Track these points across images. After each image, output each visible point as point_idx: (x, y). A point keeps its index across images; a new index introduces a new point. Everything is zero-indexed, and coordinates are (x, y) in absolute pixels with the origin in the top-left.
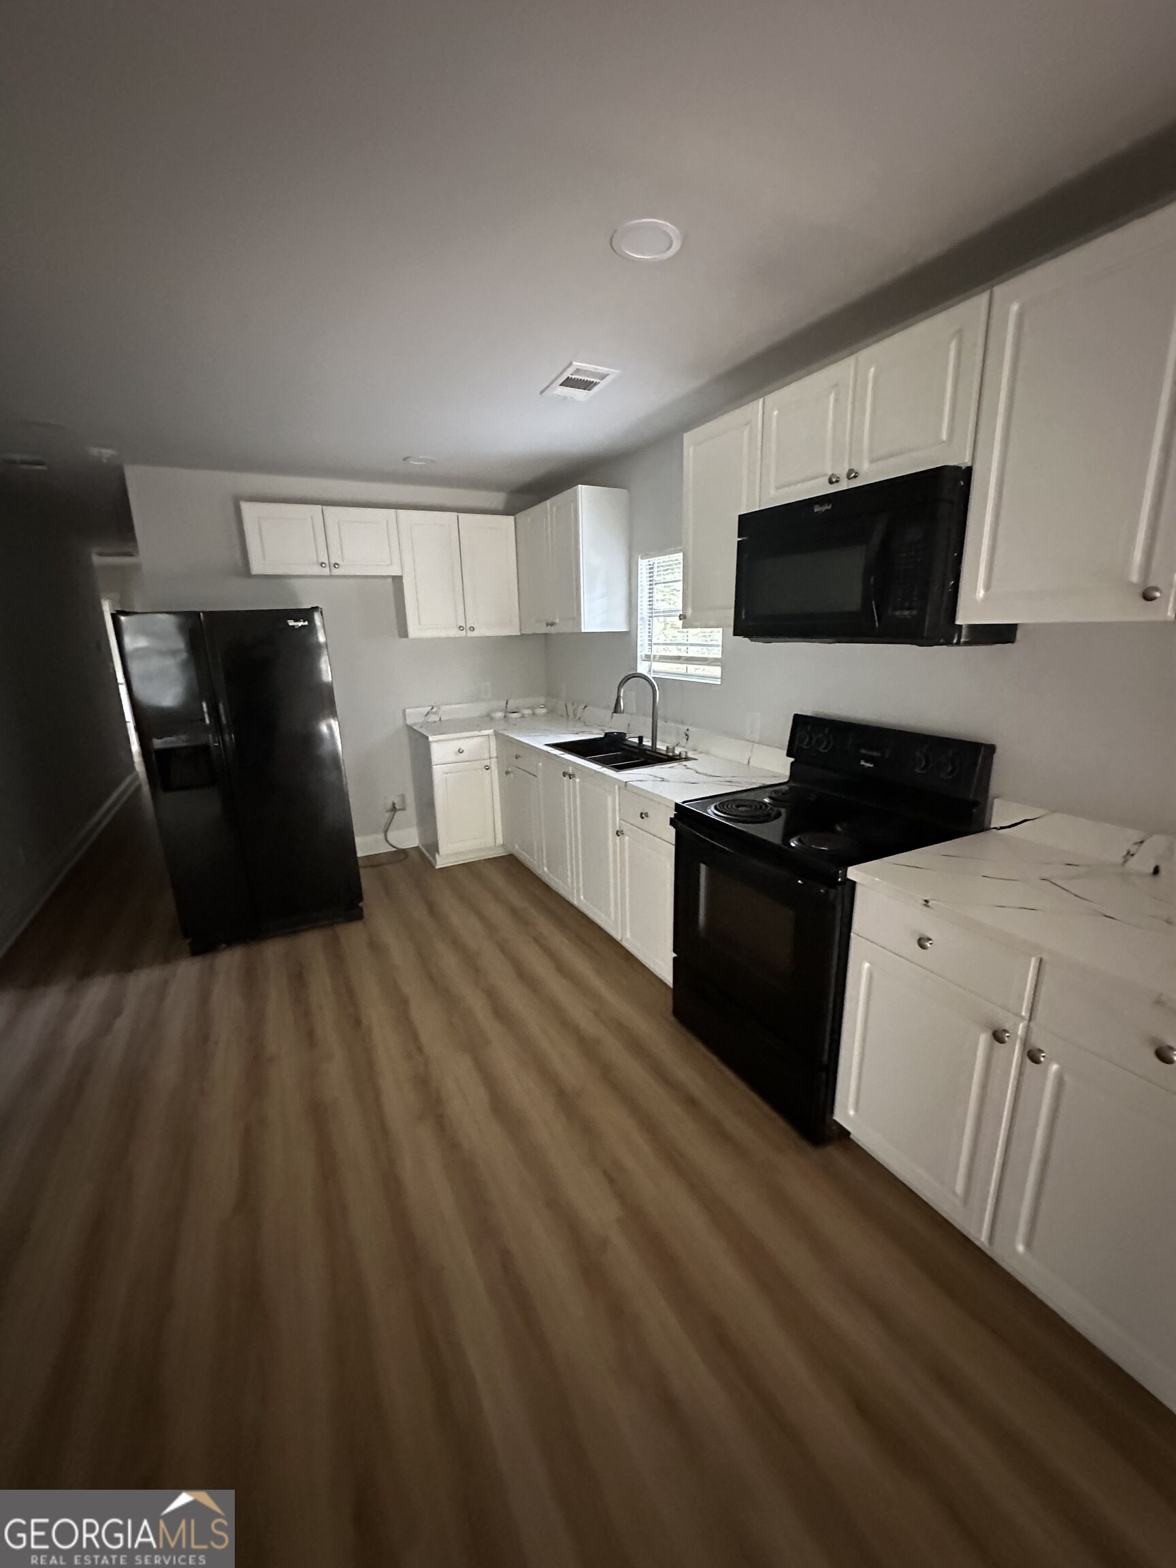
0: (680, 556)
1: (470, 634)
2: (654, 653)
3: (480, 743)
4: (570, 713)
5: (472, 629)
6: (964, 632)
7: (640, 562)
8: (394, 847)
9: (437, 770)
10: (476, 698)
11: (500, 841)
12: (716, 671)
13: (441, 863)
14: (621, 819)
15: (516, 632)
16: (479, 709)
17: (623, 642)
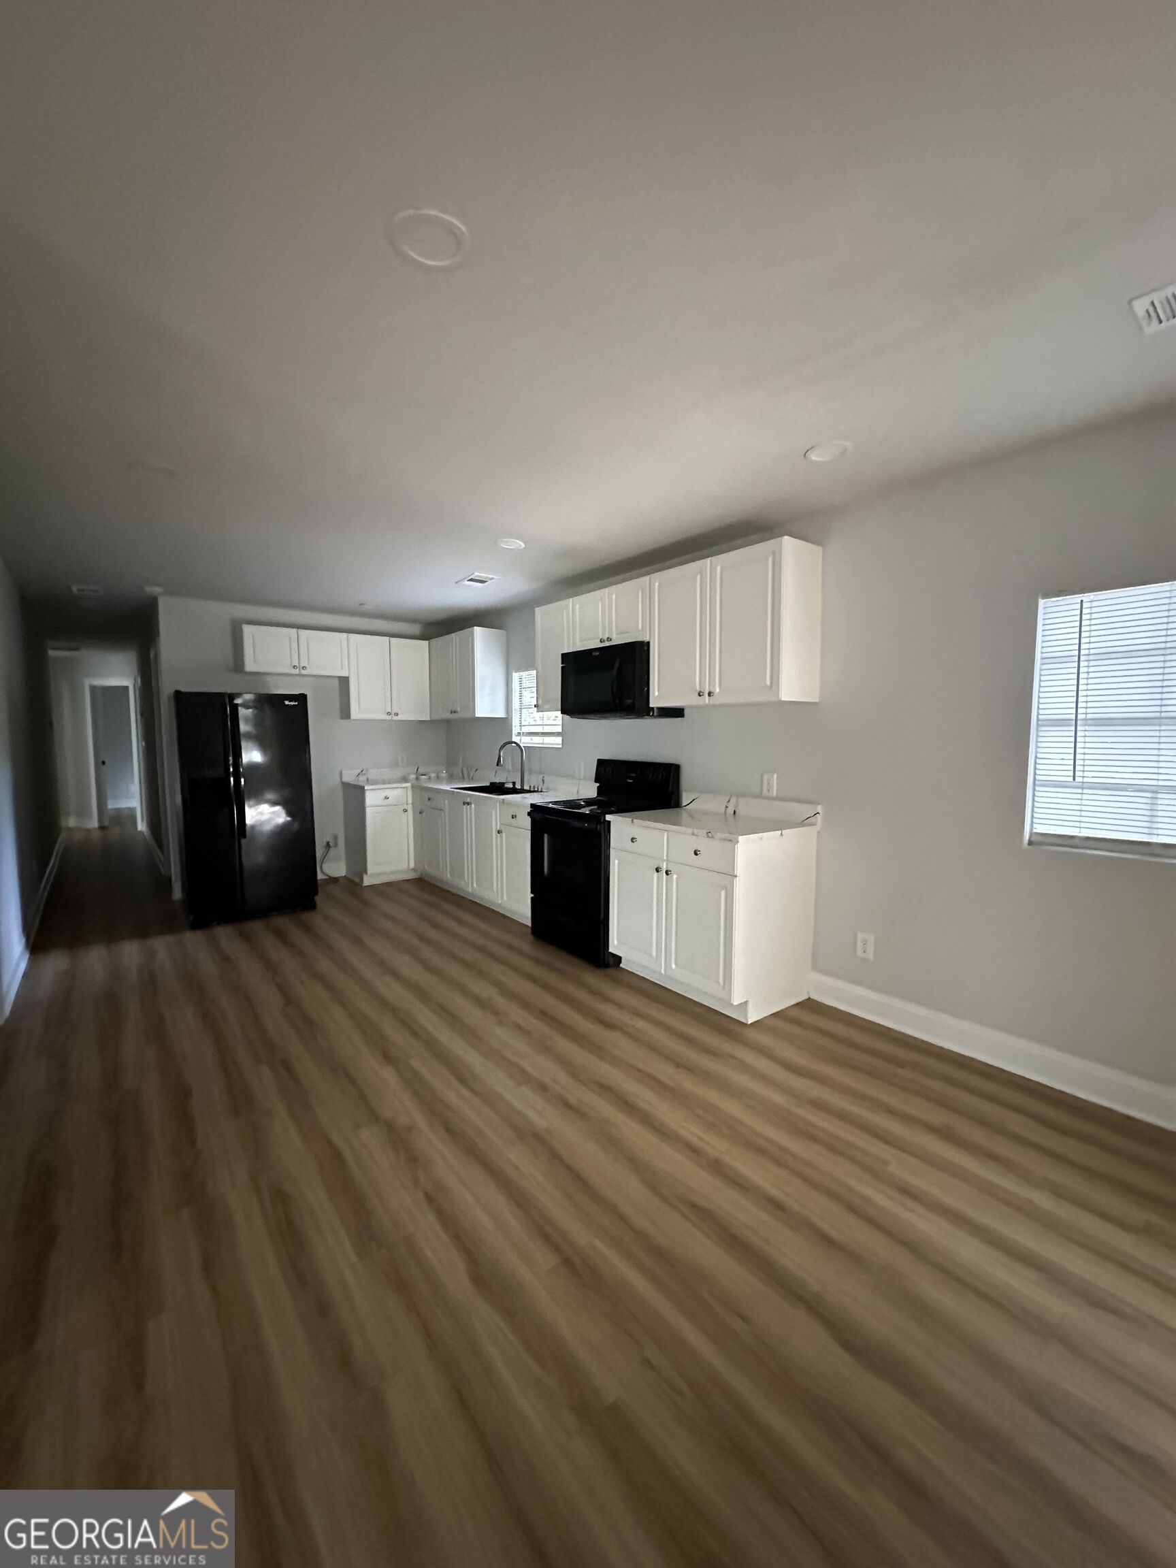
0: (535, 672)
1: (396, 718)
2: (523, 731)
3: (400, 794)
4: (466, 775)
5: (397, 714)
6: (655, 710)
7: (514, 674)
8: (327, 875)
9: (369, 811)
10: (394, 765)
11: (412, 865)
12: (558, 740)
13: (367, 881)
14: (501, 824)
15: (428, 718)
16: (398, 773)
17: (503, 724)
